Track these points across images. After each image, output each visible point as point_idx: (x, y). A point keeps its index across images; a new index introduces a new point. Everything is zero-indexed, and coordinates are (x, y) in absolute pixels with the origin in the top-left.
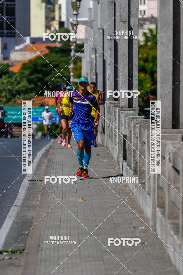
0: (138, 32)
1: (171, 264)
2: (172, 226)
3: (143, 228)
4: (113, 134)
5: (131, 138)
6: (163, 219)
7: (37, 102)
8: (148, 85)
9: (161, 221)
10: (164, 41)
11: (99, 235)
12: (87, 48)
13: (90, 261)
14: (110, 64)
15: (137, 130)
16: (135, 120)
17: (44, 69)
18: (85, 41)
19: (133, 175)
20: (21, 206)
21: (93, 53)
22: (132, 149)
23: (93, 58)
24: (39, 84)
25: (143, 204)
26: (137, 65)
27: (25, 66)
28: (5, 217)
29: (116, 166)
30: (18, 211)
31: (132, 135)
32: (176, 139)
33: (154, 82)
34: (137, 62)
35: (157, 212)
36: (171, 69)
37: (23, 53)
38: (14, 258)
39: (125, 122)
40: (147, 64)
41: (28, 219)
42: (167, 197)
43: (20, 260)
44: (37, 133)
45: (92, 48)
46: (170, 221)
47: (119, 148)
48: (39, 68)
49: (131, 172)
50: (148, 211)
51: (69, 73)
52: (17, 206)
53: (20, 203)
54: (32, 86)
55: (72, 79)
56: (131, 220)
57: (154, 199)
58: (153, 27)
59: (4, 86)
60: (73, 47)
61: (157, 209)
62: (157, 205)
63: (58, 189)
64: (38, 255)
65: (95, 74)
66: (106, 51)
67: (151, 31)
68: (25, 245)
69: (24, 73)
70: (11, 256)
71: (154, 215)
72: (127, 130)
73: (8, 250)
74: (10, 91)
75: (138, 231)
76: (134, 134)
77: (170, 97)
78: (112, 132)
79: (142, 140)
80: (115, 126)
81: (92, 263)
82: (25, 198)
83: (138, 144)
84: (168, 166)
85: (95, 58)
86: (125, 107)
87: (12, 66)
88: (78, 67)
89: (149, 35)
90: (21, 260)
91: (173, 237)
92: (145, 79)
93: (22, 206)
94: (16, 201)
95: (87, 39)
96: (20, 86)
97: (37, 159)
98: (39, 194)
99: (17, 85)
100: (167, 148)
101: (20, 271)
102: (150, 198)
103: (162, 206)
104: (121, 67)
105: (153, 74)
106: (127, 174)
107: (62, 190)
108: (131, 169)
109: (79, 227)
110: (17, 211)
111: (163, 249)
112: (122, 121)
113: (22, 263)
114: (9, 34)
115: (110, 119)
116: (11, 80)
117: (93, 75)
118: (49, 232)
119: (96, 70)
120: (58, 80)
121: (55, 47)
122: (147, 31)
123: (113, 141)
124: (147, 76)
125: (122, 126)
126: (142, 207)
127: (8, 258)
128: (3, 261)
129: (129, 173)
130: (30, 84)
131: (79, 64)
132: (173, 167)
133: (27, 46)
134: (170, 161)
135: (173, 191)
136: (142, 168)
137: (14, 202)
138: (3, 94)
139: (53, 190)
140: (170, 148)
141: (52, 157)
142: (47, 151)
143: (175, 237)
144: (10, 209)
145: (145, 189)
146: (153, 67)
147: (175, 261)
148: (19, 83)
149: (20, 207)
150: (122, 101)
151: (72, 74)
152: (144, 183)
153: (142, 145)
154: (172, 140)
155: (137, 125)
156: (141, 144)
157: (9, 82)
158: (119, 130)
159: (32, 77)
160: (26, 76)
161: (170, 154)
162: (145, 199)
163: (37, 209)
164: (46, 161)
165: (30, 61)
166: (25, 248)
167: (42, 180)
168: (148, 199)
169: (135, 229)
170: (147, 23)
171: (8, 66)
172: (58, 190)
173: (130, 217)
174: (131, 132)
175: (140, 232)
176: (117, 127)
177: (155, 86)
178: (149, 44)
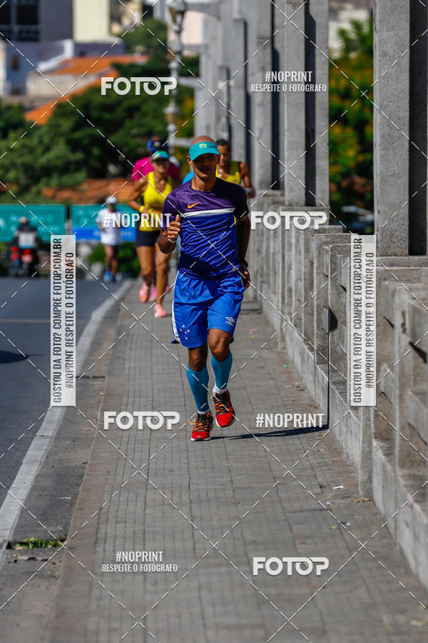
0: (327, 28)
1: (408, 571)
2: (409, 483)
3: (342, 487)
4: (268, 268)
5: (313, 276)
6: (389, 467)
7: (90, 194)
8: (350, 154)
9: (385, 471)
10: (390, 48)
11: (239, 503)
12: (207, 67)
13: (219, 565)
14: (262, 104)
15: (327, 259)
16: (322, 236)
17: (107, 116)
18: (202, 51)
19: (318, 363)
20: (56, 438)
21: (220, 79)
22: (315, 303)
23: (221, 91)
24: (96, 151)
25: (340, 431)
26: (327, 106)
27: (61, 110)
28: (19, 463)
29: (276, 344)
30: (49, 449)
31: (315, 271)
32: (419, 280)
33: (366, 146)
34: (326, 99)
35: (374, 449)
36: (405, 114)
37: (57, 78)
38: (39, 558)
39: (297, 241)
40: (347, 104)
41: (71, 467)
42: (397, 414)
43: (54, 564)
44: (90, 266)
45: (221, 68)
46: (406, 471)
47: (283, 299)
48: (95, 114)
49: (312, 357)
50: (353, 448)
51: (166, 124)
52: (47, 437)
53: (52, 431)
54: (79, 156)
55: (172, 141)
56: (312, 468)
57: (368, 419)
58: (362, 15)
59: (13, 156)
60: (174, 65)
61: (375, 443)
62: (375, 433)
63: (141, 397)
64: (95, 552)
65: (226, 128)
66: (253, 74)
67: (357, 25)
68: (66, 528)
69: (58, 126)
70: (33, 553)
71: (367, 456)
72: (303, 257)
73: (25, 540)
74: (28, 168)
75: (329, 495)
76: (319, 267)
77: (404, 180)
78: (268, 263)
79: (338, 282)
80: (275, 249)
81: (224, 569)
82: (65, 418)
83: (329, 291)
84: (399, 342)
85: (225, 89)
86: (297, 204)
87: (32, 109)
88: (187, 111)
89: (353, 36)
90: (57, 563)
91: (412, 507)
92: (344, 140)
93: (58, 437)
94: (44, 425)
95: (206, 46)
96: (50, 155)
97: (91, 328)
98: (98, 409)
99: (43, 154)
100: (397, 300)
101: (55, 589)
102: (357, 416)
103: (385, 435)
104: (288, 110)
105: (362, 126)
106: (303, 362)
107: (151, 399)
108: (311, 349)
109: (191, 485)
110: (46, 450)
111: (388, 536)
112: (290, 237)
113: (60, 569)
114: (24, 35)
115: (263, 234)
116: (28, 142)
117: (222, 130)
118: (121, 498)
119: (228, 119)
120: (139, 141)
121: (133, 66)
122: (347, 26)
123: (269, 285)
124: (350, 132)
125: (290, 250)
126: (338, 438)
127: (26, 558)
128: (16, 564)
129: (308, 360)
130: (74, 150)
131: (189, 104)
132: (411, 344)
133: (66, 63)
134: (404, 331)
135: (412, 402)
136: (338, 347)
137: (39, 428)
138: (12, 175)
139: (131, 400)
140: (405, 298)
141: (126, 322)
142: (116, 309)
143: (417, 507)
144: (29, 444)
145: (346, 395)
146: (361, 111)
147: (417, 565)
148: (47, 149)
149: (52, 440)
150: (291, 190)
151: (171, 127)
152: (344, 383)
153: (339, 294)
154: (408, 281)
155: (325, 247)
156: (335, 292)
157: (24, 146)
158: (283, 258)
159: (79, 135)
160: (63, 134)
161: (403, 314)
162: (347, 420)
163: (94, 443)
164: (112, 332)
165: (74, 97)
166: (66, 535)
167: (104, 377)
168: (354, 420)
169: (323, 489)
170: (349, 6)
171: (22, 109)
172: (142, 399)
173: (312, 462)
174: (312, 263)
175: (335, 497)
176: (279, 252)
177: (368, 157)
178: (353, 55)
